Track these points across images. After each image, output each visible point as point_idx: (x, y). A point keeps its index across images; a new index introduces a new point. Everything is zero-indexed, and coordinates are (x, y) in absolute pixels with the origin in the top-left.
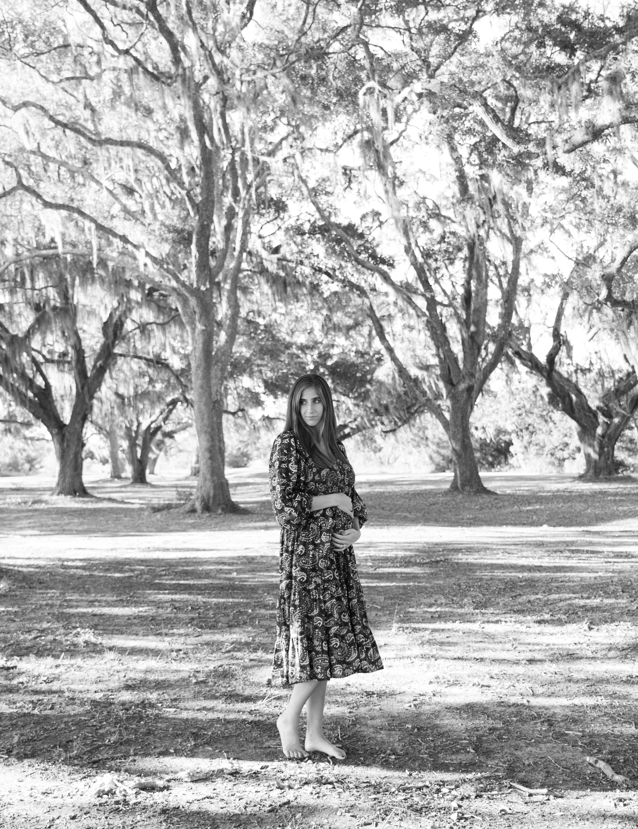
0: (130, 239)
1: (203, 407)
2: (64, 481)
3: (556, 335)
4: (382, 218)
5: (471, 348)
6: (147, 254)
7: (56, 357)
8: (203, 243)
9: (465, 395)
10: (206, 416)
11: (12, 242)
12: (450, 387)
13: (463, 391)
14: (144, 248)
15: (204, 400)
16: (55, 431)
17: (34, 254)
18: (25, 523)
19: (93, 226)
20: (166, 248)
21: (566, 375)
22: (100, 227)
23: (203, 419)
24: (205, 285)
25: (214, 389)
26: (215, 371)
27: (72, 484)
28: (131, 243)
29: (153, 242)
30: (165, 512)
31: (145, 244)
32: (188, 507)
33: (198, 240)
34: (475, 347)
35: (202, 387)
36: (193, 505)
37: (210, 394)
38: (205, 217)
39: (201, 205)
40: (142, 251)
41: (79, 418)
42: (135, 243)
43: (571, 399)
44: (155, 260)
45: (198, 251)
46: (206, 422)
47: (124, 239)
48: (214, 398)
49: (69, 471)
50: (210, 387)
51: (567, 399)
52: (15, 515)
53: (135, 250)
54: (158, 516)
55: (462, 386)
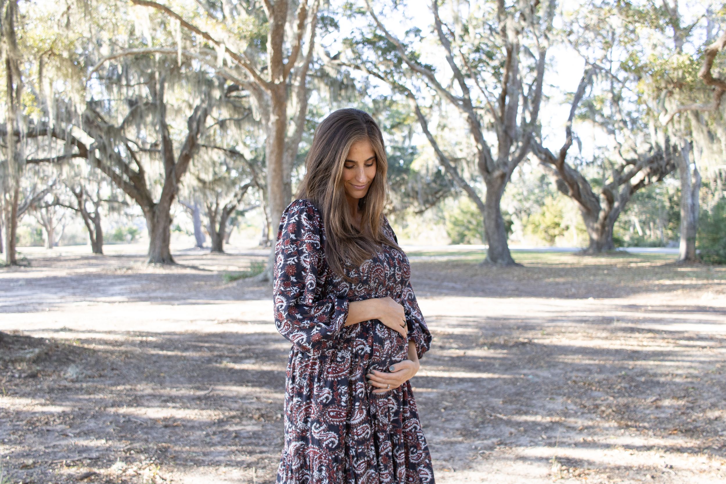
0: (212, 35)
1: (276, 189)
2: (154, 251)
3: (569, 132)
4: (422, 34)
5: (505, 141)
6: (227, 50)
7: (148, 147)
8: (278, 41)
9: (499, 181)
10: (278, 196)
11: (108, 42)
12: (486, 174)
13: (497, 178)
14: (224, 43)
15: (277, 181)
16: (147, 209)
17: (127, 52)
18: (117, 288)
19: (178, 22)
20: (244, 46)
21: (573, 167)
22: (184, 24)
23: (275, 199)
24: (279, 79)
25: (285, 173)
26: (287, 157)
27: (161, 253)
28: (213, 40)
29: (232, 40)
30: (241, 281)
31: (226, 41)
32: (261, 277)
33: (273, 39)
34: (508, 140)
35: (275, 170)
36: (266, 275)
37: (282, 177)
38: (279, 18)
39: (276, 7)
40: (222, 46)
41: (168, 198)
42: (216, 40)
43: (578, 187)
44: (234, 56)
45: (273, 48)
46: (278, 201)
47: (206, 36)
48: (285, 180)
49: (158, 243)
50: (281, 170)
51: (575, 187)
52: (110, 281)
53: (216, 46)
54: (235, 284)
55: (497, 173)
